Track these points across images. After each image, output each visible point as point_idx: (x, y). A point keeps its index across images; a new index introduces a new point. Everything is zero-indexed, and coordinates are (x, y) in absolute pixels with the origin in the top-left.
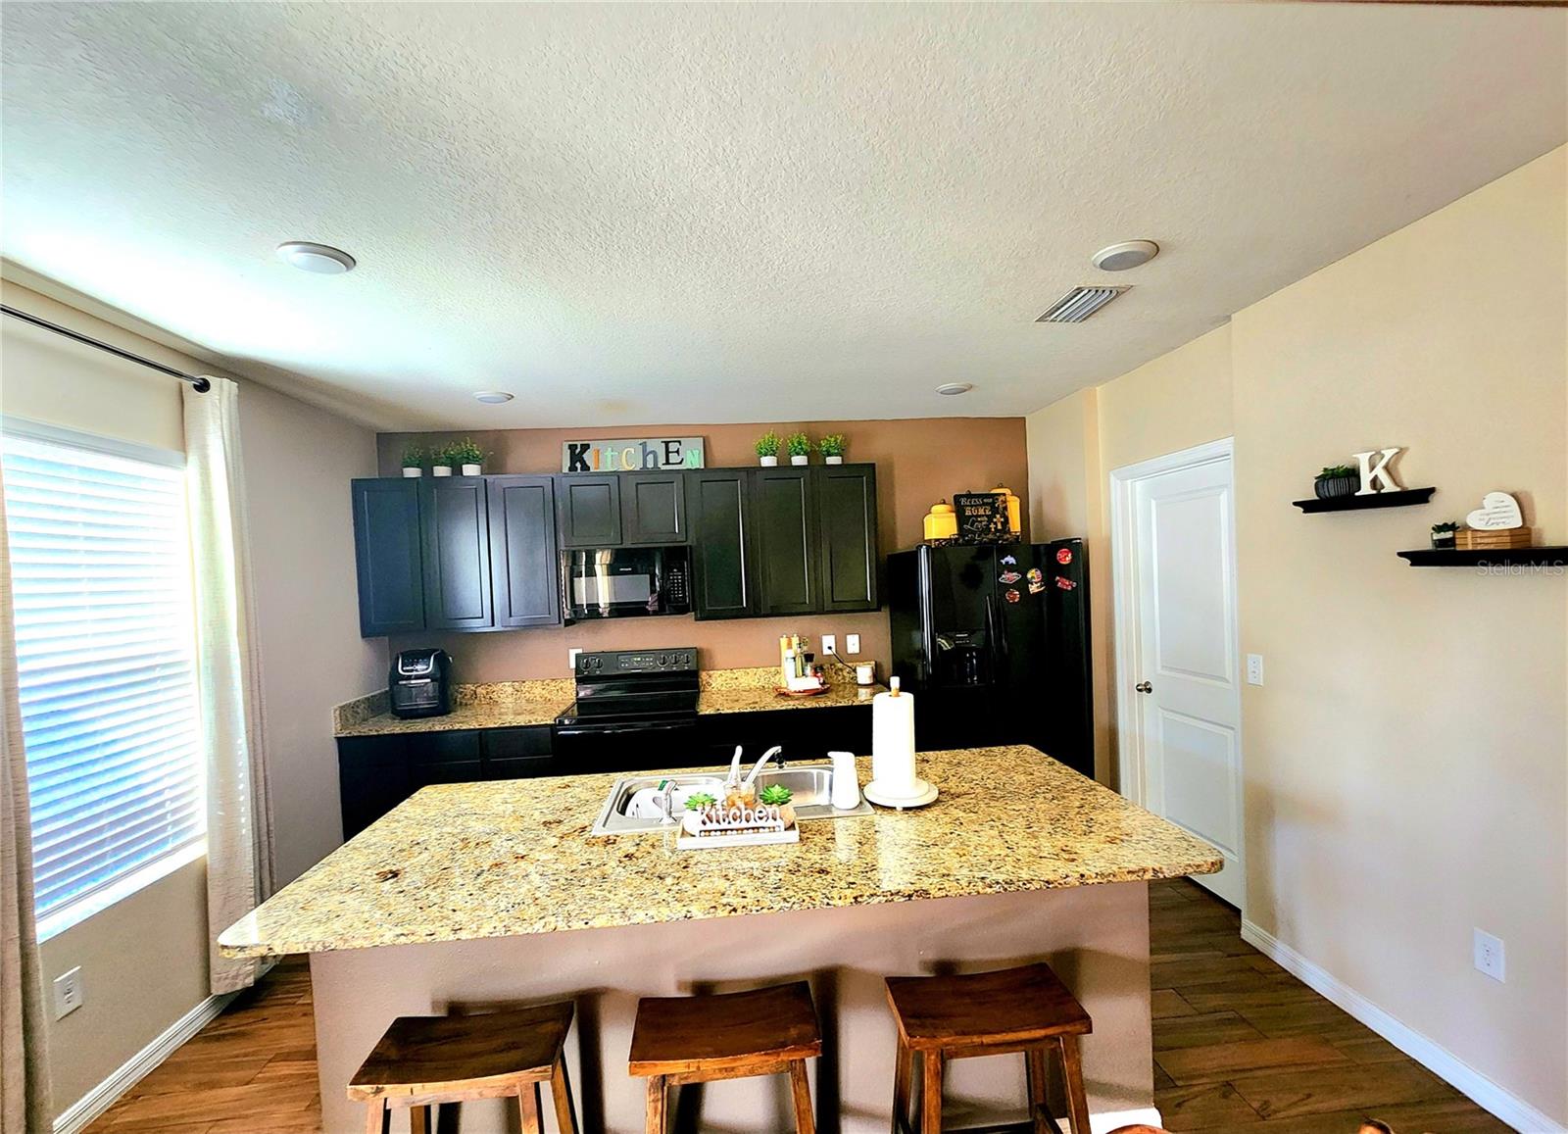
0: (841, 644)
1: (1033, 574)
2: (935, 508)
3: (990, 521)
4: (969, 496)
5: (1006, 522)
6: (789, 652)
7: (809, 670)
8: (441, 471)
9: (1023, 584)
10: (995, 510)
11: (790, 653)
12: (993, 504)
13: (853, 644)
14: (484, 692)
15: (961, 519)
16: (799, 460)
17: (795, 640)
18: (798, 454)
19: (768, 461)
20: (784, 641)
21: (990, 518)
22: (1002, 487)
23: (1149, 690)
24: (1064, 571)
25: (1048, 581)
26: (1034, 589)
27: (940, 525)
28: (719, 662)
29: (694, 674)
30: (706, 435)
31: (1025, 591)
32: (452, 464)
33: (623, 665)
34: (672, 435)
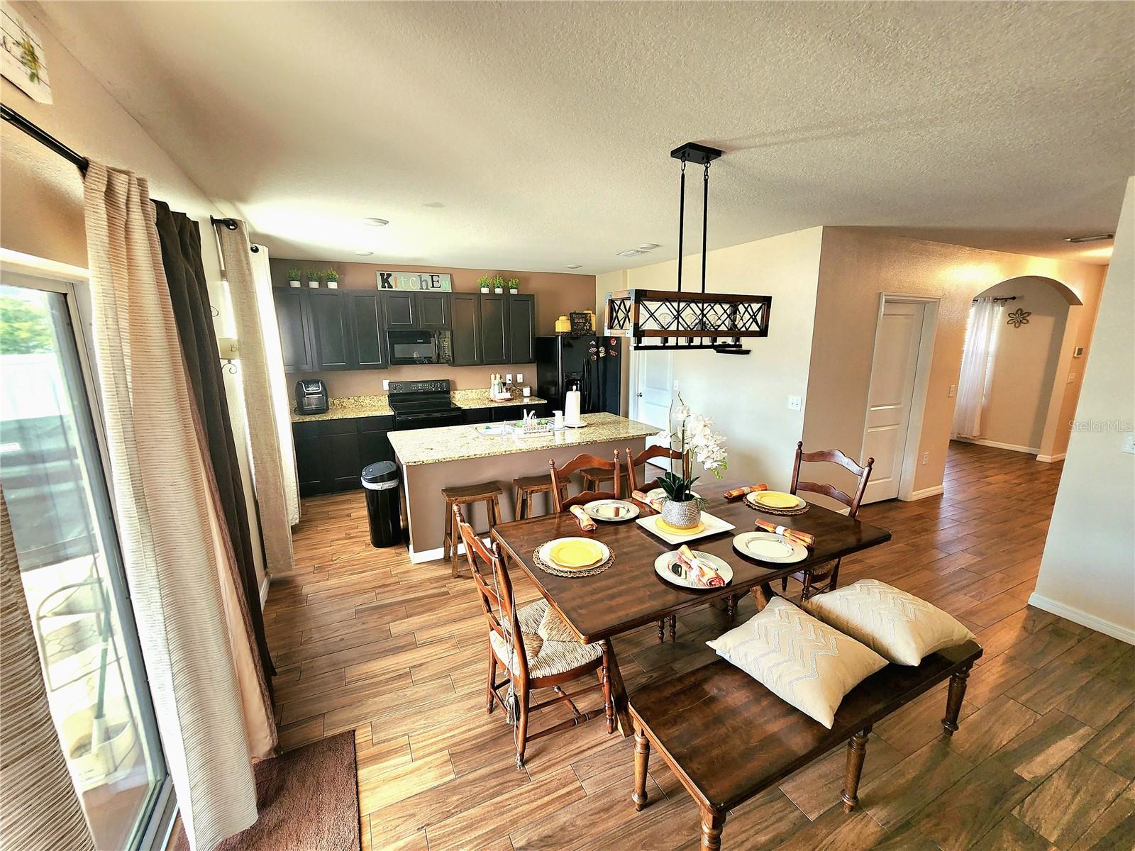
0: (515, 379)
1: (602, 349)
2: (561, 318)
3: (584, 325)
4: (575, 313)
5: (591, 326)
6: (495, 380)
7: (504, 390)
8: (314, 285)
9: (598, 353)
10: (586, 321)
11: (497, 382)
12: (586, 318)
13: (520, 378)
14: (338, 402)
15: (573, 324)
16: (499, 291)
17: (498, 376)
18: (499, 287)
19: (485, 290)
20: (493, 376)
21: (585, 324)
22: (588, 310)
23: (641, 396)
24: (613, 348)
25: (607, 352)
26: (601, 355)
27: (563, 325)
28: (459, 386)
29: (448, 392)
30: (451, 273)
31: (598, 356)
32: (320, 281)
33: (414, 388)
34: (435, 272)
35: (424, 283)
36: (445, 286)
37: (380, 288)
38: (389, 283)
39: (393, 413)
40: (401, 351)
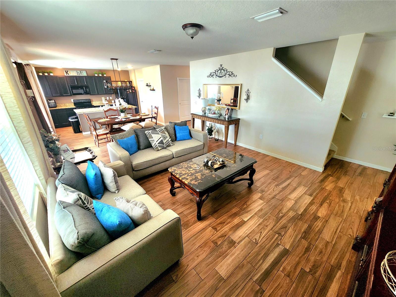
0: (109, 98)
1: (130, 90)
8: (46, 74)
13: (111, 98)
14: (59, 105)
16: (100, 75)
17: (104, 98)
19: (96, 75)
20: (102, 98)
25: (132, 91)
26: (130, 92)
28: (94, 101)
29: (90, 102)
30: (86, 70)
31: (129, 92)
32: (47, 73)
33: (80, 101)
34: (81, 70)
35: (78, 73)
36: (84, 74)
37: (66, 75)
38: (68, 73)
39: (75, 107)
40: (75, 91)
